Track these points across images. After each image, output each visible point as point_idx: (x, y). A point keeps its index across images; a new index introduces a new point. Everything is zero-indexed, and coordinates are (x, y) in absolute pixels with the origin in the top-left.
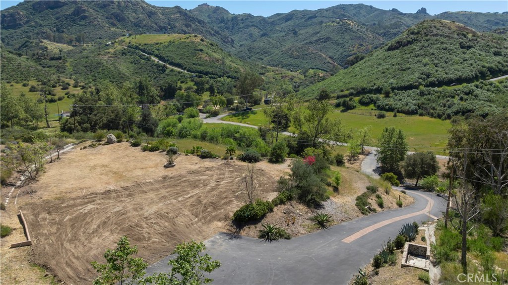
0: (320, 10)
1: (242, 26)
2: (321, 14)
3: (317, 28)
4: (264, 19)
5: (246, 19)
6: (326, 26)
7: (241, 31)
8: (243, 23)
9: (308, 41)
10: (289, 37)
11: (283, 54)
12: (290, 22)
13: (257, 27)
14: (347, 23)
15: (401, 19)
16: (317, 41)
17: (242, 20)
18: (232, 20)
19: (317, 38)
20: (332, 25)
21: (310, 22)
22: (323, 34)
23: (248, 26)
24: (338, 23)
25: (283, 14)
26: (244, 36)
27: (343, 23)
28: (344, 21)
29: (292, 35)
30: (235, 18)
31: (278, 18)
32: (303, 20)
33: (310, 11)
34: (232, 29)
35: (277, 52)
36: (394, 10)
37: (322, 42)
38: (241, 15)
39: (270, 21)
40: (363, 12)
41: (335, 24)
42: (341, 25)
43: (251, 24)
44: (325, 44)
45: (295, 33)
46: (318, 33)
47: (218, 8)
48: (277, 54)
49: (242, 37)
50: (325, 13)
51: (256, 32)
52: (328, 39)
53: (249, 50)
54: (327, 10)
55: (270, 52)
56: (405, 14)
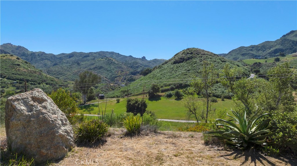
0: (91, 53)
1: (38, 59)
2: (91, 55)
3: (93, 62)
4: (54, 56)
5: (41, 55)
6: (98, 60)
7: (38, 62)
8: (39, 57)
9: (88, 68)
10: (75, 66)
11: (74, 75)
12: (72, 58)
13: (49, 60)
14: (111, 59)
15: (136, 60)
16: (94, 68)
17: (39, 55)
18: (31, 55)
19: (94, 67)
20: (102, 60)
21: (85, 59)
22: (98, 64)
23: (43, 59)
24: (106, 59)
25: (66, 54)
26: (41, 65)
27: (109, 59)
28: (109, 58)
29: (76, 64)
30: (33, 54)
31: (64, 56)
32: (81, 58)
33: (85, 53)
34: (31, 60)
35: (69, 73)
36: (130, 56)
37: (98, 69)
38: (38, 52)
39: (58, 57)
40: (114, 56)
41: (104, 60)
42: (108, 60)
43: (45, 58)
44: (100, 70)
45: (78, 64)
46: (94, 64)
47: (19, 47)
48: (70, 75)
49: (38, 65)
50: (94, 54)
51: (49, 63)
52: (101, 67)
53: (48, 72)
54: (95, 53)
55: (64, 74)
56: (137, 58)
